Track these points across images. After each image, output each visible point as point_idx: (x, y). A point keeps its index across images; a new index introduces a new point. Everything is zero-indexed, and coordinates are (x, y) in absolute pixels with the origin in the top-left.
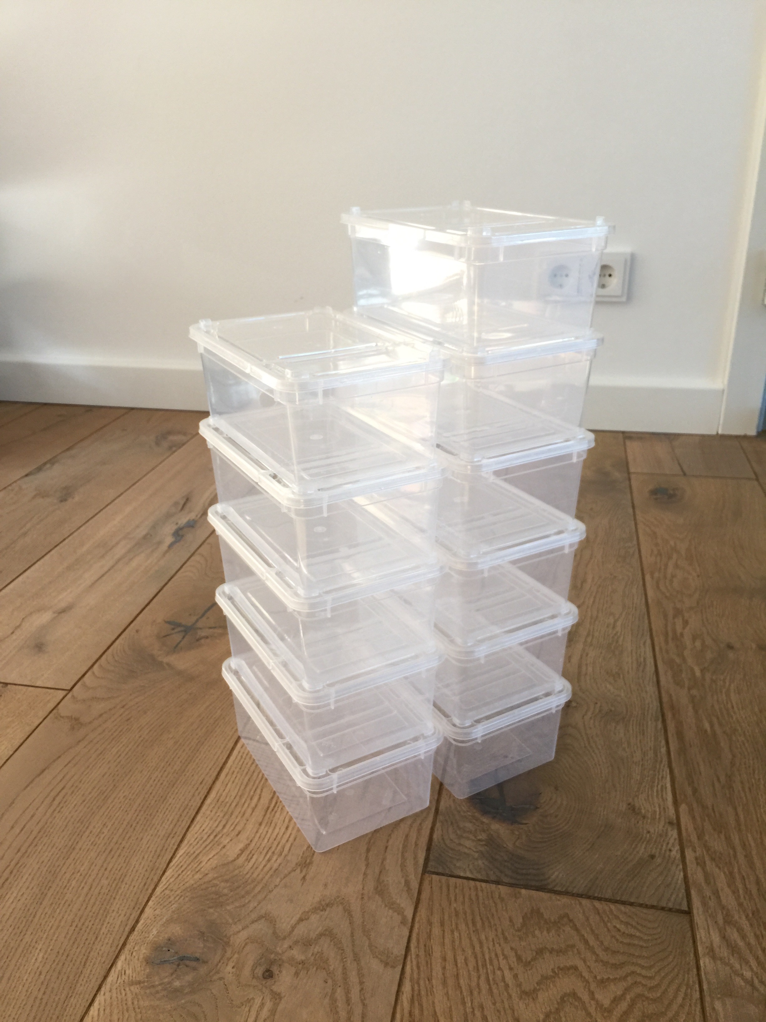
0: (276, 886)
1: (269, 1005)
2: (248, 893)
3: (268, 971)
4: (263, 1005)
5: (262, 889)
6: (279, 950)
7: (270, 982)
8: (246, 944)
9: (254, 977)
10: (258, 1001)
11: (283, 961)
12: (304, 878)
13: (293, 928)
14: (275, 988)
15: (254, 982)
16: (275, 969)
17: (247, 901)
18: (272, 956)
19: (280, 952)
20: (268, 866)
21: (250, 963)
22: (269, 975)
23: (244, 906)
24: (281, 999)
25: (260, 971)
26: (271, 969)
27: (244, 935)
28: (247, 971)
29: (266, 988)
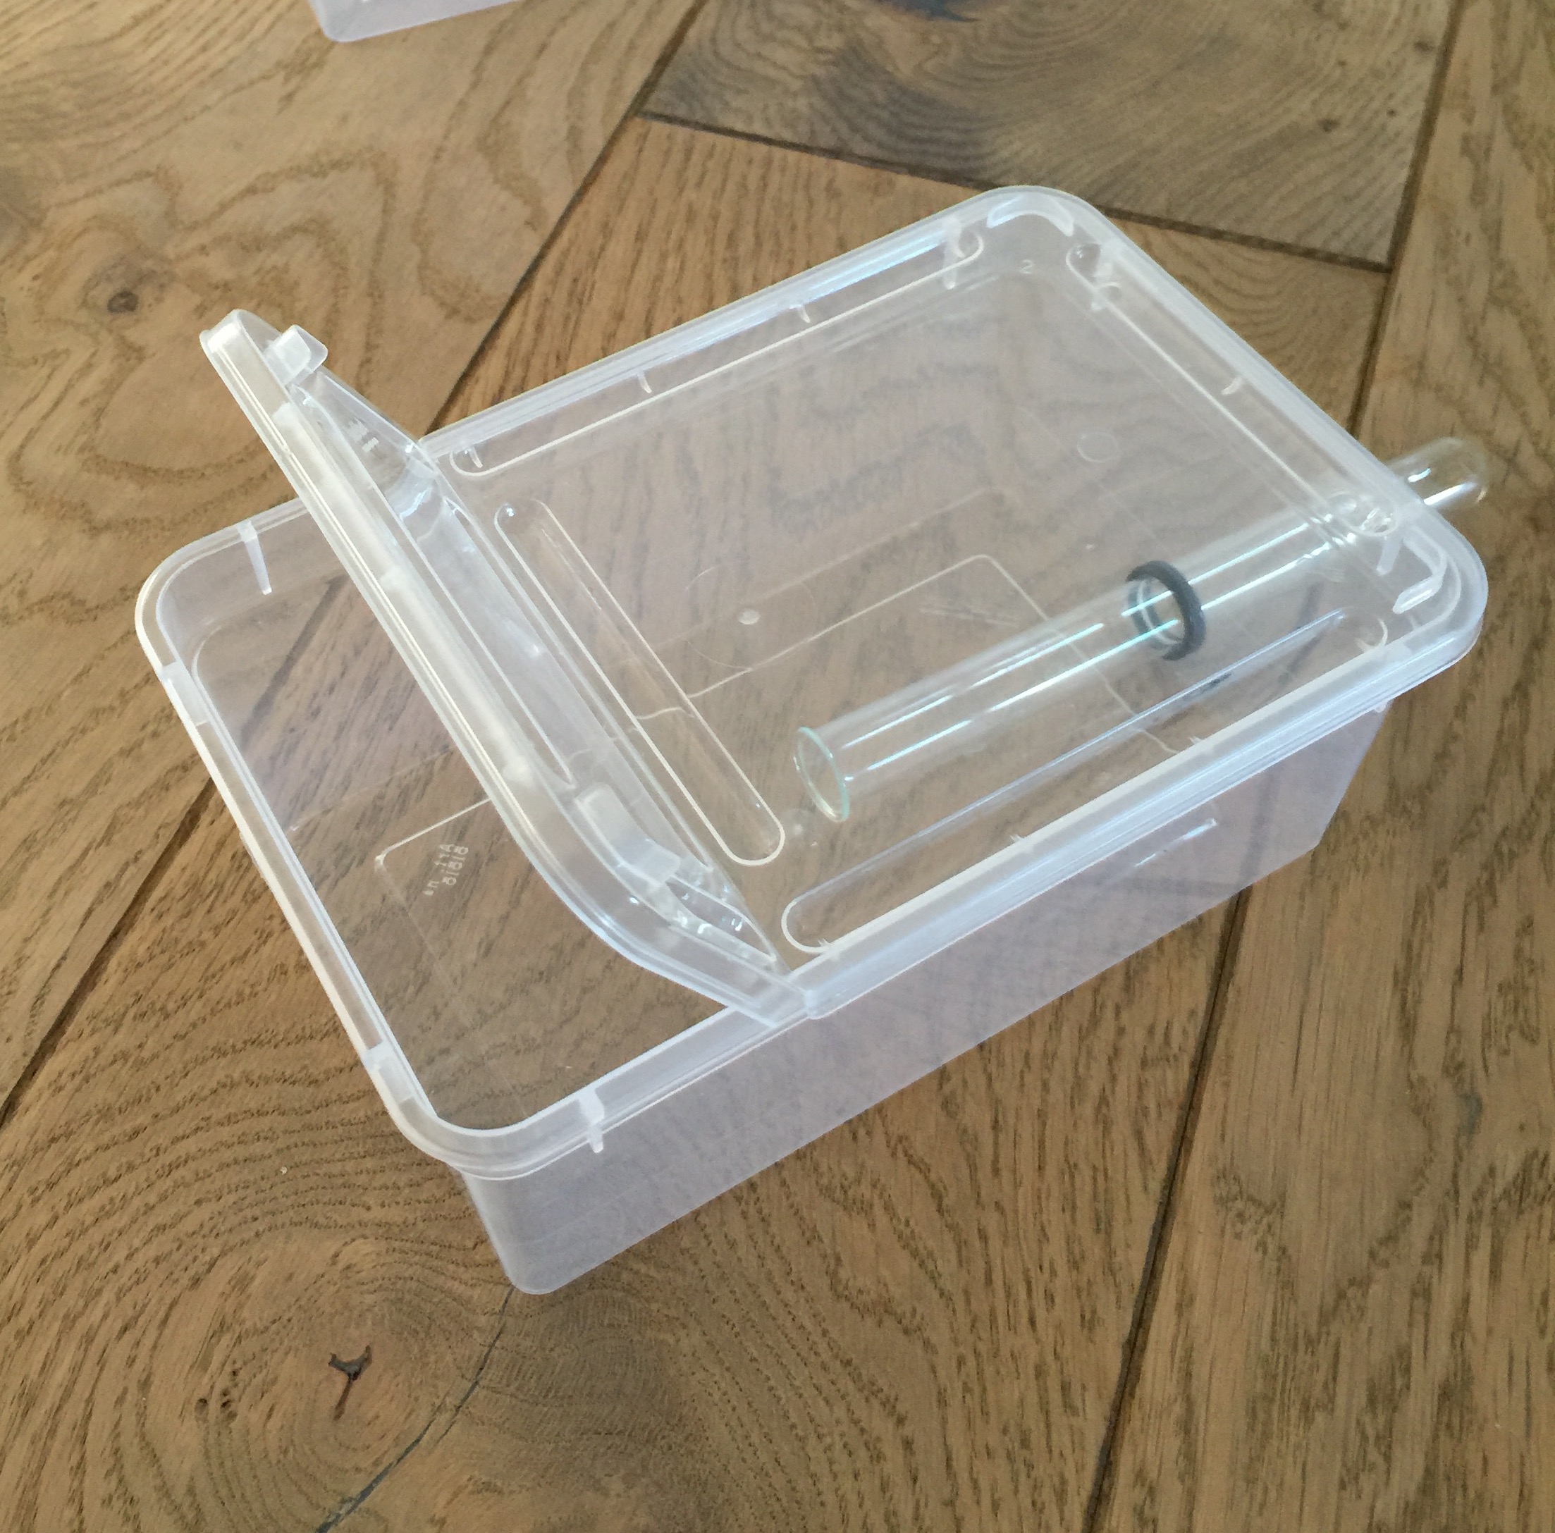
0: (206, 108)
1: (104, 369)
2: (126, 116)
3: (125, 294)
4: (89, 366)
5: (165, 111)
6: (170, 251)
7: (124, 319)
8: (86, 231)
9: (84, 303)
10: (79, 357)
11: (173, 278)
12: (289, 97)
13: (223, 207)
14: (133, 335)
15: (83, 316)
16: (146, 294)
17: (117, 134)
18: (148, 264)
19: (172, 256)
20: (201, 59)
21: (81, 274)
22: (125, 302)
23: (106, 144)
24: (141, 359)
25: (104, 293)
26: (134, 292)
27: (85, 209)
28: (69, 291)
29: (111, 331)
